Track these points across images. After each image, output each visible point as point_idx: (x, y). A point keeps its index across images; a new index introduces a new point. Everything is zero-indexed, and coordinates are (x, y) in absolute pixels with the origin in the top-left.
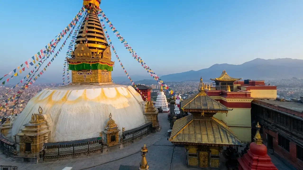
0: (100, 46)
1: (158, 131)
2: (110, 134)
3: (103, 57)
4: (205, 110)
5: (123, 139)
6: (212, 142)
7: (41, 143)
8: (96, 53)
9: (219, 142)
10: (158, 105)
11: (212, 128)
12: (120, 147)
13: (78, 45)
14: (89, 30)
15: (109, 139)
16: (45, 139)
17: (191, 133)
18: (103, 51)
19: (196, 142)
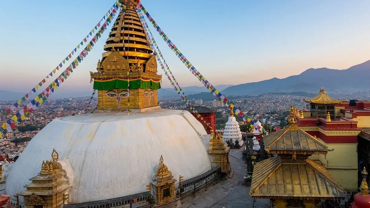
0: (142, 55)
1: (229, 178)
2: (162, 186)
3: (146, 70)
4: (297, 151)
5: (181, 192)
6: (307, 194)
7: (58, 204)
8: (135, 64)
9: (315, 194)
10: (227, 137)
11: (306, 175)
12: (176, 205)
13: (108, 54)
14: (125, 33)
15: (160, 194)
16: (64, 199)
17: (279, 183)
18: (146, 62)
19: (286, 196)
